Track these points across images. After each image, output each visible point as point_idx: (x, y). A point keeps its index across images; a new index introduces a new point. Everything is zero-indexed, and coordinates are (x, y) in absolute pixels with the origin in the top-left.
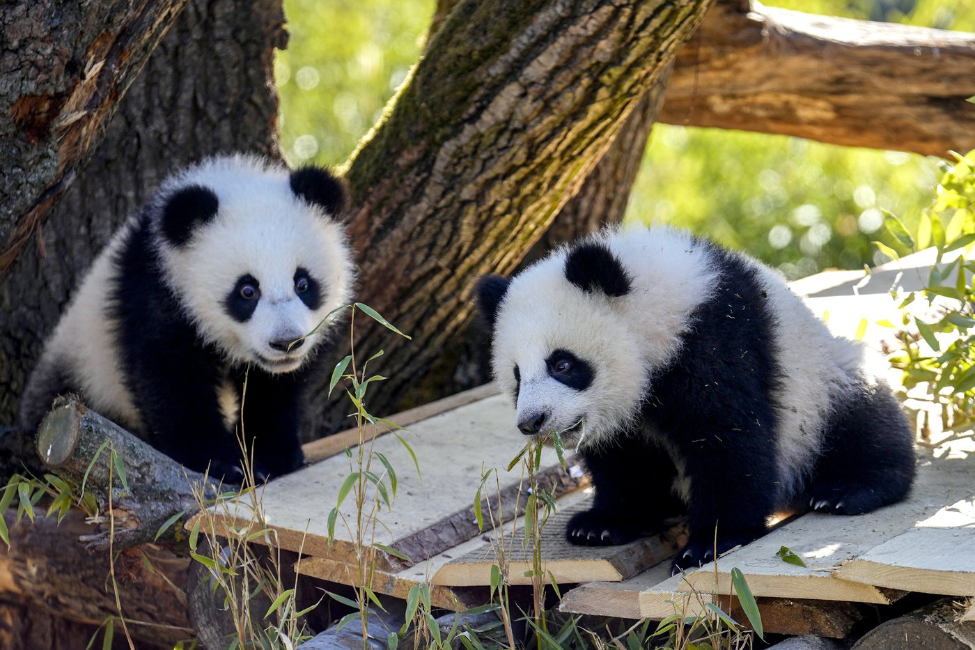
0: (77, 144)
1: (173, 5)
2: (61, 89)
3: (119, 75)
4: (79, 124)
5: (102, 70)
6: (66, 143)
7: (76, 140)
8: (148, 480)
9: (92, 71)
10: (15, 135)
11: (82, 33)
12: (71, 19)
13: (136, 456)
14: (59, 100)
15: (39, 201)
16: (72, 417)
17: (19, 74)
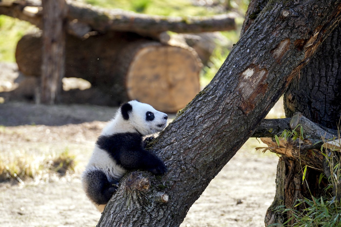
0: (310, 52)
1: (338, 20)
2: (307, 38)
3: (323, 36)
4: (311, 47)
5: (319, 34)
6: (307, 51)
7: (310, 50)
8: (315, 134)
9: (316, 34)
10: (295, 49)
11: (314, 25)
12: (311, 21)
13: (313, 128)
14: (306, 41)
15: (299, 65)
16: (298, 117)
17: (297, 34)
